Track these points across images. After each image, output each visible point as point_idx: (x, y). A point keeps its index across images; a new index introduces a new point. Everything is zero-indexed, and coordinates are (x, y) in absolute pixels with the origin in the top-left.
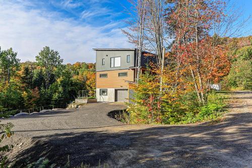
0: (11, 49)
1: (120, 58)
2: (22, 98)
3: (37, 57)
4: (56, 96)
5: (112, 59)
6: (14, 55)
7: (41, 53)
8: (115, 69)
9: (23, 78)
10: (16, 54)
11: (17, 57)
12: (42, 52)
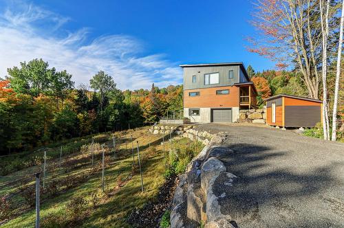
0: (65, 71)
1: (218, 74)
2: (77, 120)
3: (91, 80)
4: (112, 118)
5: (207, 76)
6: (68, 77)
7: (96, 77)
8: (210, 86)
9: (77, 101)
10: (71, 76)
11: (71, 80)
12: (96, 75)
